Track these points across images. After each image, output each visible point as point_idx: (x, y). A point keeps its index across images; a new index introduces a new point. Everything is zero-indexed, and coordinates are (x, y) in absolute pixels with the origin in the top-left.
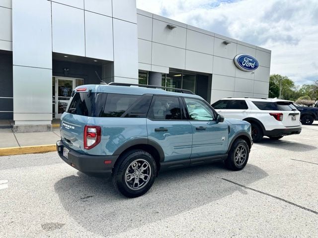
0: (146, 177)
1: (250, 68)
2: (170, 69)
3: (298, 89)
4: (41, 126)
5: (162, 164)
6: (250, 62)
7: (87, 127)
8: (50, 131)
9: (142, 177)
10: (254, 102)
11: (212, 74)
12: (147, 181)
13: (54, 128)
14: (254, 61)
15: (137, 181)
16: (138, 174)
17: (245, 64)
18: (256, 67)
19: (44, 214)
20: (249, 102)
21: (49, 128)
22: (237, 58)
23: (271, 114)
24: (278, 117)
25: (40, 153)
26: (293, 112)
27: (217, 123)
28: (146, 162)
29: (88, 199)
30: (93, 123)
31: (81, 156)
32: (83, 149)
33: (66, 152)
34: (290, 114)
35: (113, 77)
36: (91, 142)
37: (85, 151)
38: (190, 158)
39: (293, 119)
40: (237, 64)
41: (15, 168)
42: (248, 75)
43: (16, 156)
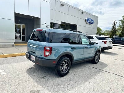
0: (67, 68)
1: (91, 23)
2: (62, 22)
3: (103, 32)
4: (10, 45)
5: (73, 62)
6: (91, 21)
7: (45, 47)
8: (14, 47)
9: (66, 68)
10: (96, 37)
11: (77, 25)
12: (68, 69)
13: (16, 46)
14: (92, 21)
15: (64, 70)
16: (65, 67)
17: (89, 22)
18: (93, 23)
19: (28, 86)
20: (94, 36)
21: (13, 46)
22: (86, 19)
23: (103, 42)
24: (105, 43)
25: (12, 57)
26: (110, 41)
27: (91, 45)
28: (68, 62)
29: (44, 78)
30: (48, 45)
31: (43, 60)
32: (43, 57)
33: (33, 58)
34: (110, 42)
35: (40, 24)
36: (47, 54)
37: (45, 57)
38: (82, 60)
39: (110, 44)
40: (86, 21)
41: (4, 64)
42: (90, 26)
43: (3, 58)
